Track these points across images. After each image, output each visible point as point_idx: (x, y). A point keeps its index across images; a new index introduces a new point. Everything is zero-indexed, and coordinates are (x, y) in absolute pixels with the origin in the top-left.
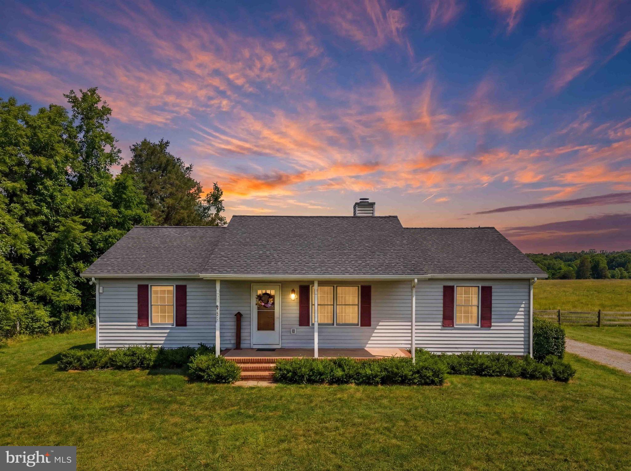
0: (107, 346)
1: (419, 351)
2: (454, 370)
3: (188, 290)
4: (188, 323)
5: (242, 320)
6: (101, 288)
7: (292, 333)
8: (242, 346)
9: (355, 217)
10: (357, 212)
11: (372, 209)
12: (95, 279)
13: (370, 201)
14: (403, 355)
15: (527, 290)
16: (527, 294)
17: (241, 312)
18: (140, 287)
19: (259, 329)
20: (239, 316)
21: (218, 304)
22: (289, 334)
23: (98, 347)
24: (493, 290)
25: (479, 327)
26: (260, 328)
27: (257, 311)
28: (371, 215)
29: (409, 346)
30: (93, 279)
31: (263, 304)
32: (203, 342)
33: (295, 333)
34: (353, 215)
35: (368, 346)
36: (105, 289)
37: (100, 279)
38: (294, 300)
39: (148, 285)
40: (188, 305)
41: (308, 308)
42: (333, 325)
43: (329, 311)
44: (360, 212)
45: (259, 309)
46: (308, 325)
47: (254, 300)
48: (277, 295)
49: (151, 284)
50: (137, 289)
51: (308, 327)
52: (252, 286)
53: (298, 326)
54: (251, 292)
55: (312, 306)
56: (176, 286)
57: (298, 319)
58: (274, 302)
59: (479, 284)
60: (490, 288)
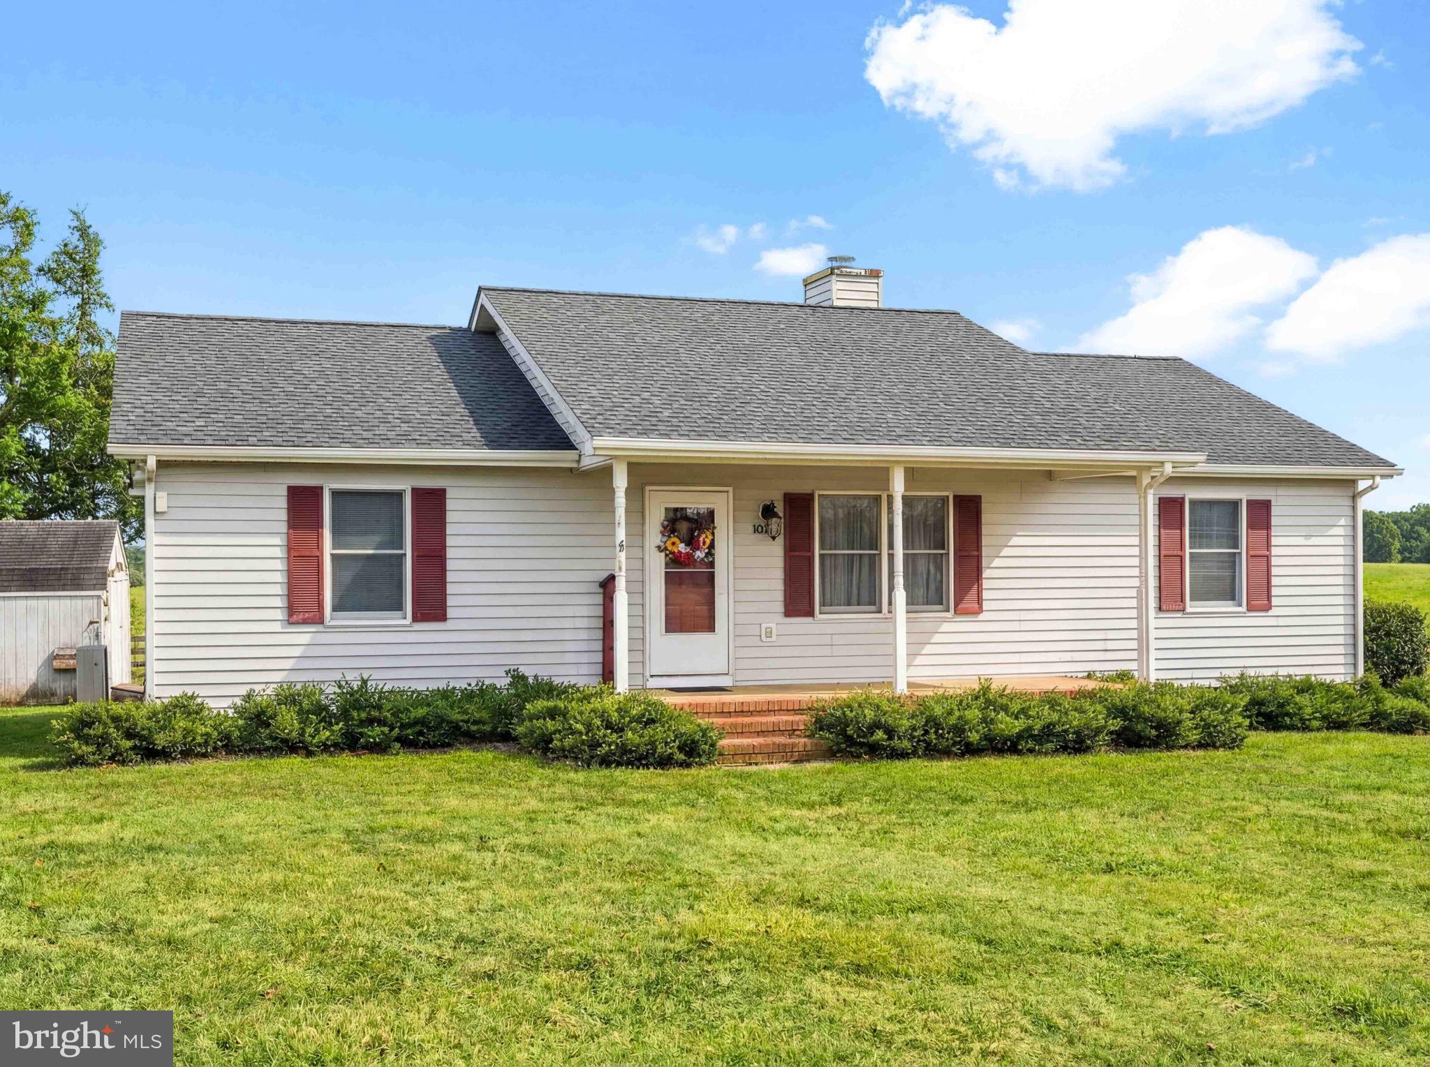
3: (450, 505)
4: (450, 613)
6: (160, 496)
7: (764, 639)
15: (1348, 511)
18: (295, 494)
19: (670, 628)
22: (756, 641)
24: (1274, 511)
25: (1242, 608)
27: (663, 569)
31: (682, 548)
33: (773, 638)
36: (175, 500)
38: (774, 538)
39: (321, 488)
40: (450, 553)
41: (810, 560)
42: (880, 612)
43: (865, 570)
44: (843, 293)
45: (667, 565)
46: (810, 613)
47: (654, 536)
48: (721, 521)
49: (331, 484)
50: (283, 502)
51: (809, 619)
52: (647, 493)
53: (780, 618)
54: (643, 513)
55: (822, 556)
56: (413, 490)
57: (779, 596)
58: (713, 541)
59: (1242, 495)
60: (1266, 505)
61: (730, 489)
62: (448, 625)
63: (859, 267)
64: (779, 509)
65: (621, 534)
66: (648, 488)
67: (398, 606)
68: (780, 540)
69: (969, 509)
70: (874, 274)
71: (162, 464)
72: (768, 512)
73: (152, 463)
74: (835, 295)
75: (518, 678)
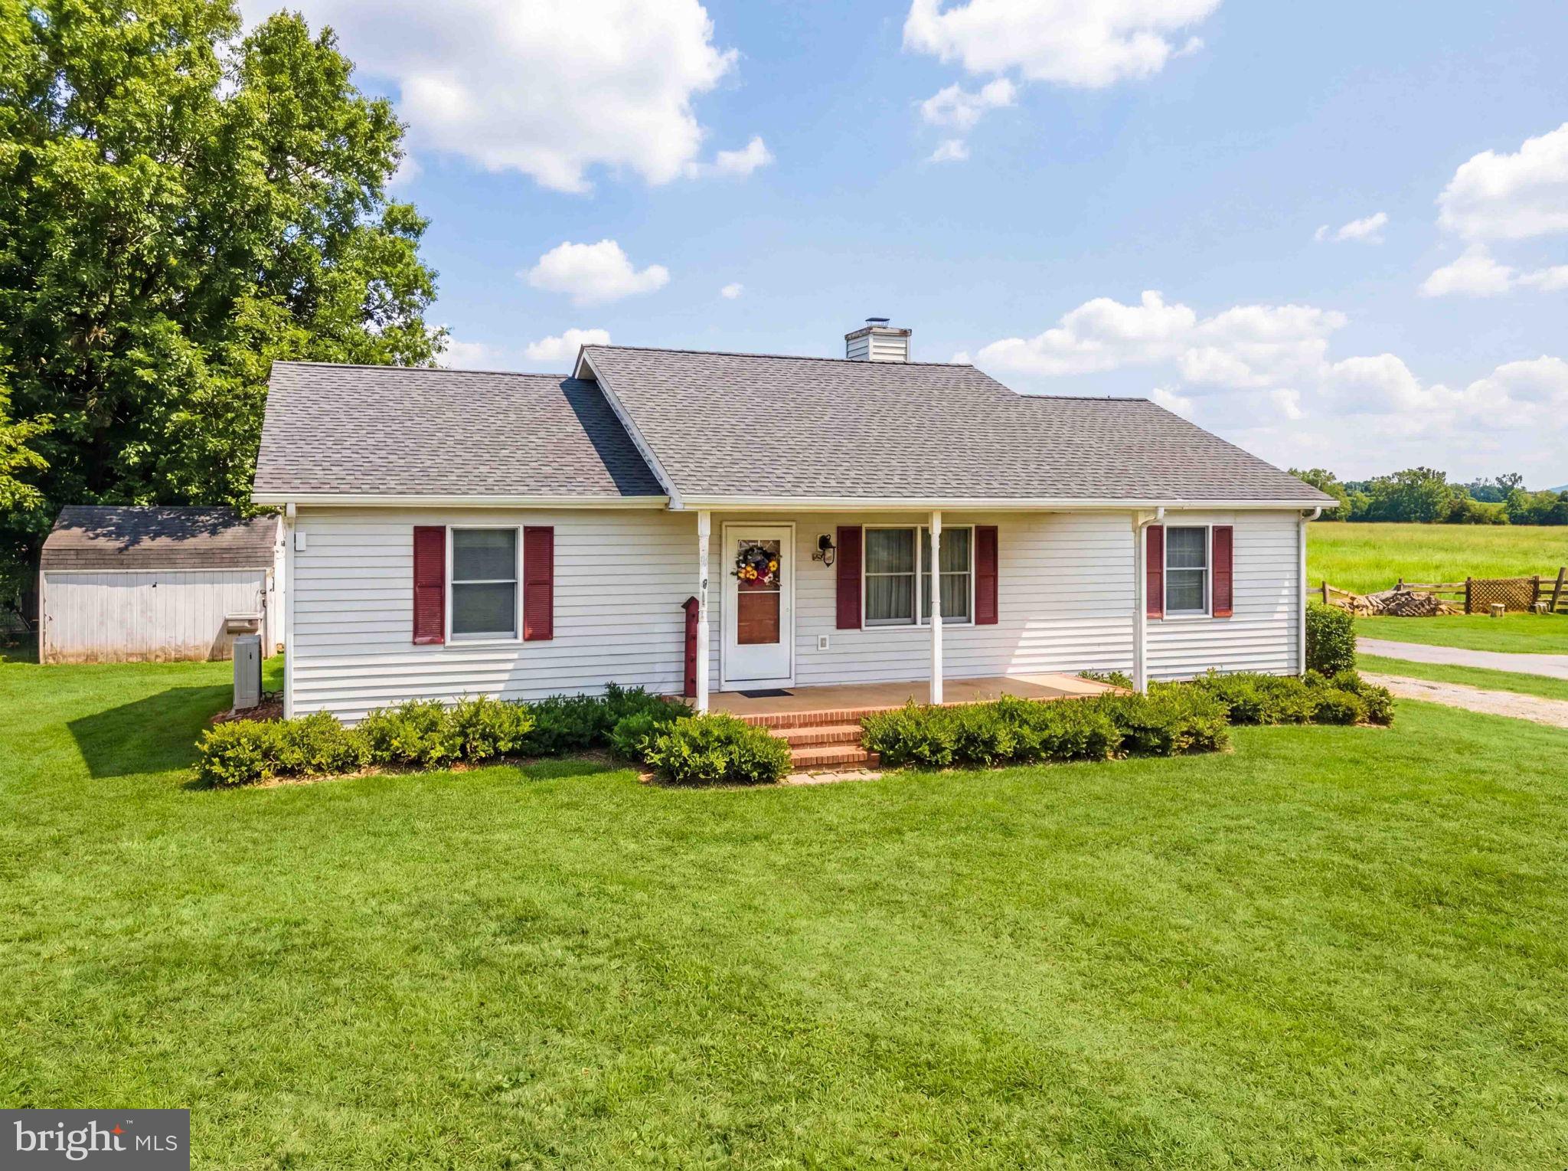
0: (329, 707)
3: (557, 540)
4: (556, 632)
6: (301, 536)
7: (819, 647)
15: (1294, 535)
16: (1295, 542)
18: (420, 533)
19: (742, 641)
22: (813, 650)
23: (291, 711)
24: (1233, 537)
25: (1210, 616)
26: (745, 638)
27: (737, 592)
28: (901, 359)
31: (753, 574)
32: (617, 680)
33: (827, 647)
36: (313, 539)
38: (828, 565)
39: (444, 527)
40: (556, 581)
41: (859, 580)
42: (915, 623)
43: (903, 590)
44: (877, 350)
45: (740, 588)
46: (858, 626)
47: (729, 564)
48: (785, 551)
49: (451, 524)
50: (410, 540)
51: (857, 631)
53: (833, 629)
54: (720, 545)
55: (867, 578)
56: (526, 528)
57: (833, 612)
58: (778, 569)
59: (1210, 523)
60: (1228, 531)
61: (794, 524)
62: (555, 642)
63: (895, 325)
64: (833, 541)
65: (704, 573)
66: (725, 524)
67: (511, 627)
68: (834, 566)
69: (988, 538)
70: (905, 333)
71: (301, 509)
72: (824, 543)
73: (291, 510)
74: (872, 350)
75: (614, 693)
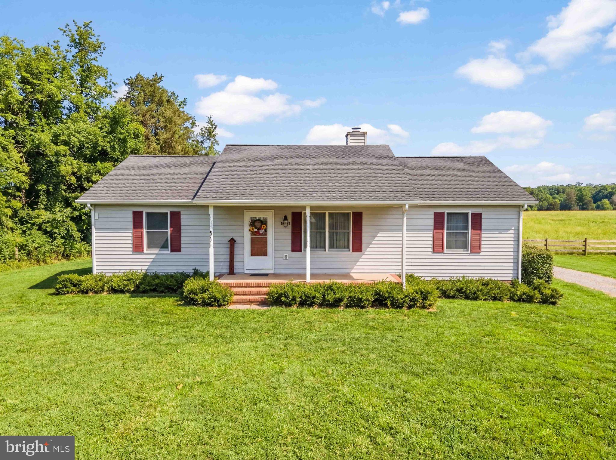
1: (410, 276)
2: (445, 295)
3: (182, 216)
4: (182, 249)
5: (236, 245)
6: (97, 214)
7: (284, 259)
8: (235, 271)
9: (347, 146)
10: (349, 141)
11: (363, 138)
12: (91, 205)
13: (361, 130)
14: (394, 280)
15: (516, 217)
16: (517, 220)
17: (235, 238)
18: (135, 213)
19: (252, 255)
20: (232, 242)
21: (211, 229)
22: (281, 260)
23: (95, 272)
24: (483, 217)
25: (469, 252)
26: (254, 254)
28: (363, 144)
29: (400, 271)
30: (89, 205)
31: (256, 230)
32: (197, 268)
33: (287, 259)
34: (345, 144)
35: (353, 271)
36: (100, 216)
37: (95, 206)
38: (286, 227)
39: (143, 212)
40: (182, 231)
41: (301, 234)
42: (325, 251)
45: (251, 235)
46: (300, 251)
47: (247, 226)
48: (269, 221)
49: (145, 210)
52: (245, 213)
53: (290, 252)
54: (244, 219)
55: (305, 232)
57: (290, 245)
58: (267, 228)
59: (470, 211)
61: (273, 211)
62: (182, 253)
64: (290, 217)
67: (166, 247)
68: (290, 227)
69: (358, 217)
72: (286, 218)
75: (196, 272)
